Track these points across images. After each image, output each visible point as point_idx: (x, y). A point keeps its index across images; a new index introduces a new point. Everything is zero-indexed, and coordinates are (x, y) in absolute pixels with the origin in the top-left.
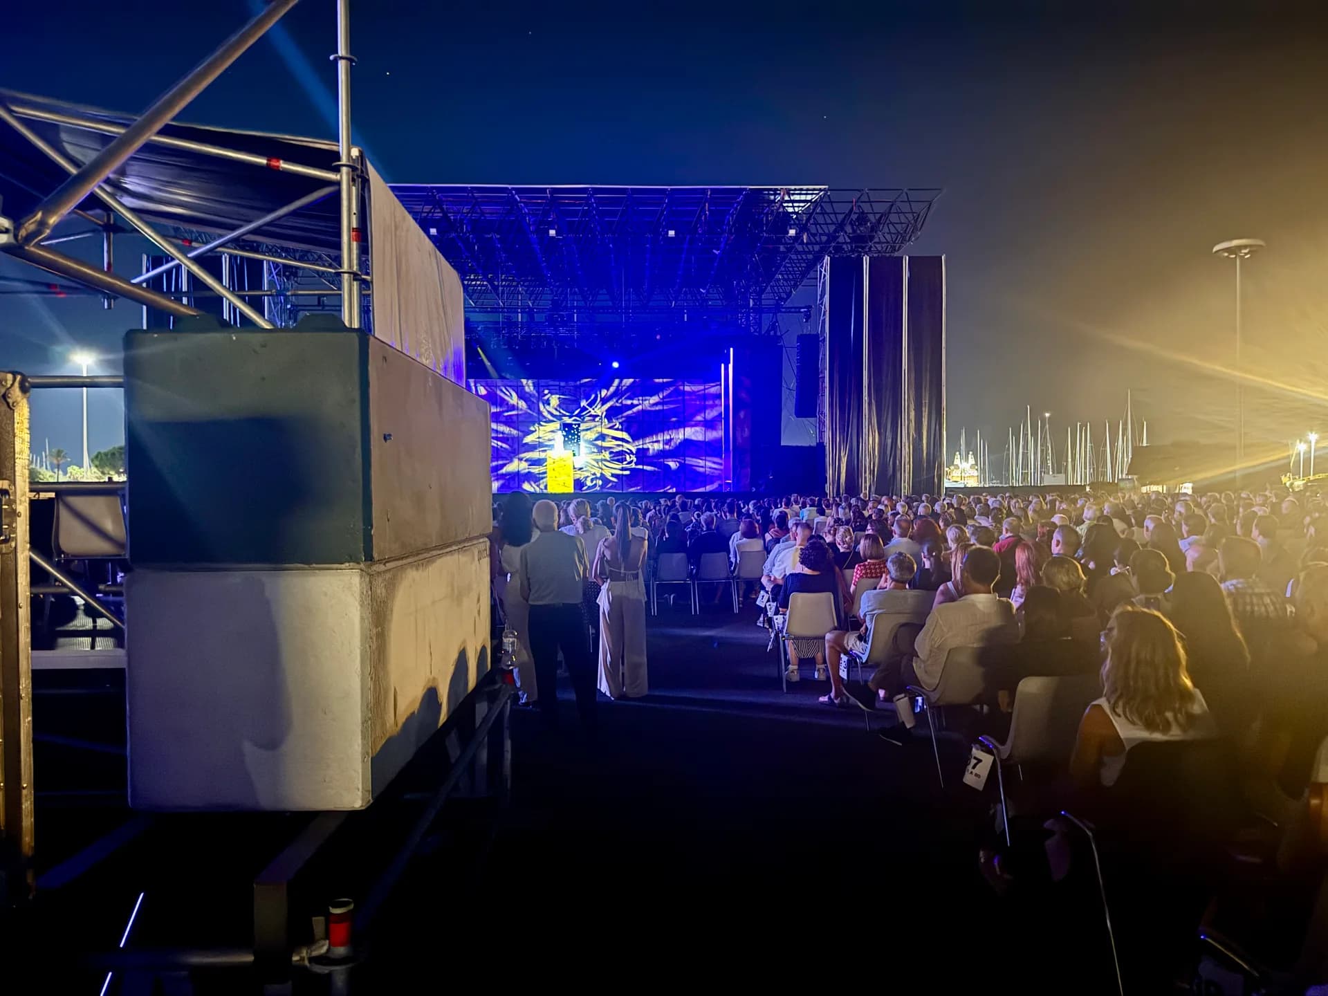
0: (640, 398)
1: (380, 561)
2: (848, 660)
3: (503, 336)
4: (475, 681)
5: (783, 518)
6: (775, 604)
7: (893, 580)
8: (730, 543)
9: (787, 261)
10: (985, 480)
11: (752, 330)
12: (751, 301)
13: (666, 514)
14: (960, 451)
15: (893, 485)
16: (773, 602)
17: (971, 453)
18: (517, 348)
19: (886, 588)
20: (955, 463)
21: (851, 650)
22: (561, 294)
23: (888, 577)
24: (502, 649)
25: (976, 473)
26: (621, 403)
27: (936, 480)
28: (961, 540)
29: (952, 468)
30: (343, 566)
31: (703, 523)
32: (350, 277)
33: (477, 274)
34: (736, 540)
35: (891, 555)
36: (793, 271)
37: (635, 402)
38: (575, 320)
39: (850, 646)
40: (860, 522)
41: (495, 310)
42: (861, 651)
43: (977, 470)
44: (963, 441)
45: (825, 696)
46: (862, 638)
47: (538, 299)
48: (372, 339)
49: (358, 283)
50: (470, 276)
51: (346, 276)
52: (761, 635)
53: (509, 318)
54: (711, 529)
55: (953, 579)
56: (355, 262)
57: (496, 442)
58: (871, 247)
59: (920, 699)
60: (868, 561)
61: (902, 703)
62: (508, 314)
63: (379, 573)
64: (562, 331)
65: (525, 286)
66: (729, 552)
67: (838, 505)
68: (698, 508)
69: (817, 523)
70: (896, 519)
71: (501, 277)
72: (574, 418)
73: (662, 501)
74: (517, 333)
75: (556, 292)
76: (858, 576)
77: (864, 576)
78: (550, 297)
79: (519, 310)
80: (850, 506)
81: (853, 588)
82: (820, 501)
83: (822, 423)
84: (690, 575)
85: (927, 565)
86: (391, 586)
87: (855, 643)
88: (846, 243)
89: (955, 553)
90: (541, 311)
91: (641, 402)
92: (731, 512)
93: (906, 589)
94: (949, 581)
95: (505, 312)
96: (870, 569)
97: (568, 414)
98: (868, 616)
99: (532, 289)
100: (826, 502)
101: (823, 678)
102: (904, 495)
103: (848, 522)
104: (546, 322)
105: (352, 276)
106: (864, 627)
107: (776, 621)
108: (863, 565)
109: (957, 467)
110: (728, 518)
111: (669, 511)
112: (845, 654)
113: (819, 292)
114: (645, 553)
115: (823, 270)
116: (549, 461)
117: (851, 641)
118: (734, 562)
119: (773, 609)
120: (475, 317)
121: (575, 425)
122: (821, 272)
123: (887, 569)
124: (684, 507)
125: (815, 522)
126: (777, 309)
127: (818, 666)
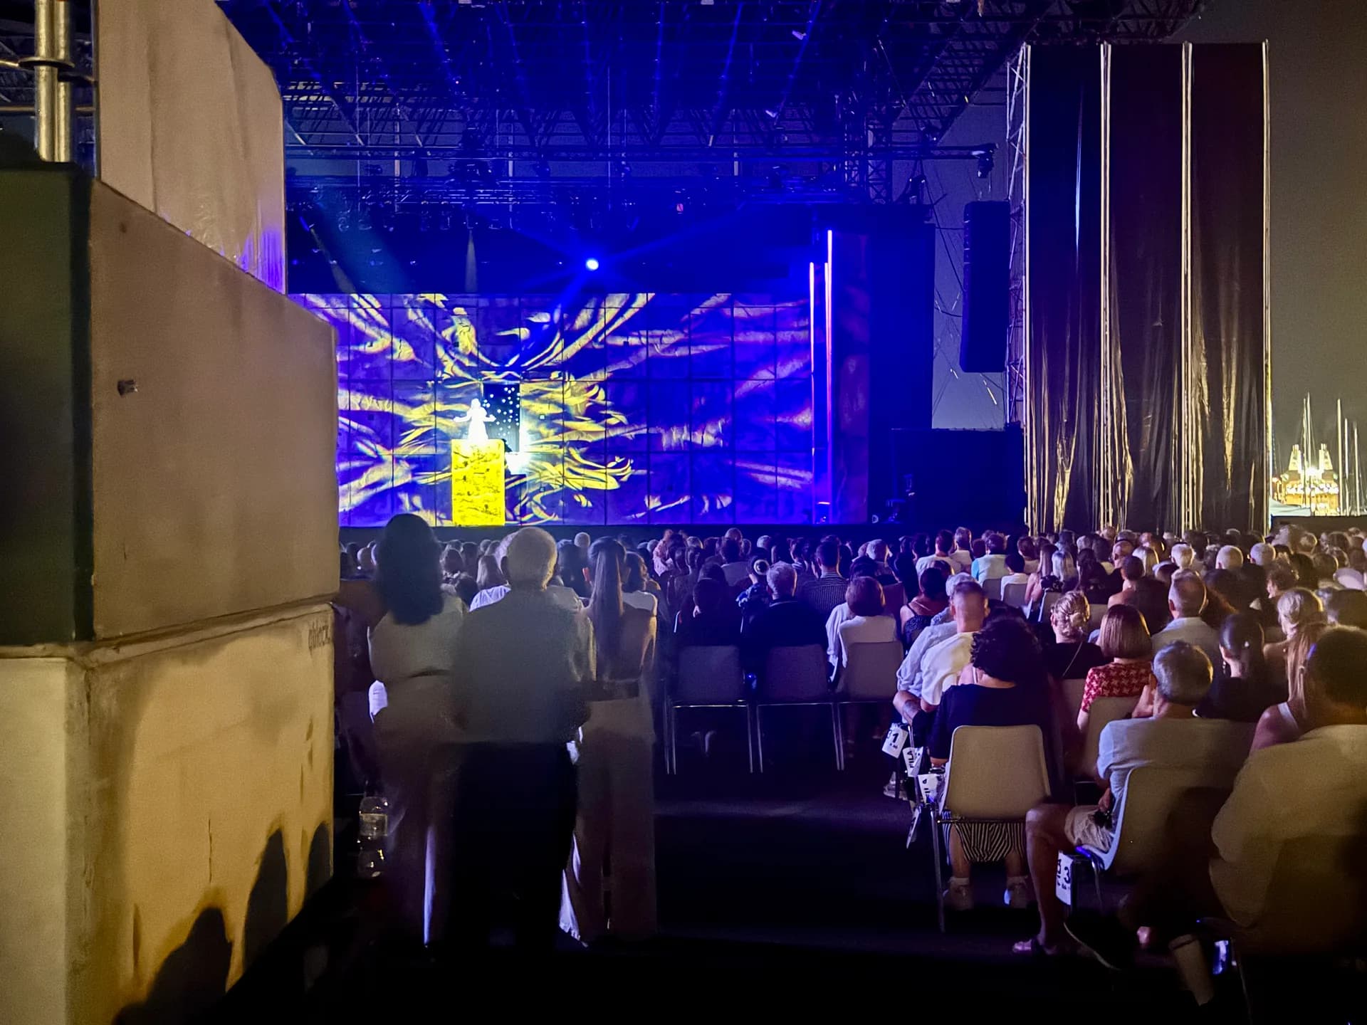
0: (643, 332)
1: (108, 642)
2: (1073, 865)
3: (364, 207)
4: (301, 900)
5: (938, 574)
6: (921, 750)
7: (1166, 698)
8: (828, 625)
9: (944, 53)
10: (1353, 503)
11: (872, 193)
12: (870, 134)
13: (697, 568)
14: (1300, 442)
15: (1164, 509)
16: (917, 746)
17: (1323, 446)
18: (392, 229)
19: (1151, 715)
20: (1291, 467)
21: (1080, 844)
22: (481, 121)
23: (1156, 694)
24: (357, 836)
25: (1334, 489)
26: (604, 342)
27: (1252, 501)
28: (1307, 618)
29: (1285, 476)
30: (30, 650)
31: (771, 584)
32: (52, 71)
33: (308, 79)
34: (839, 618)
35: (1159, 649)
36: (957, 73)
37: (633, 341)
38: (511, 174)
39: (1078, 836)
40: (1095, 585)
41: (346, 154)
42: (1102, 847)
43: (1337, 481)
44: (1306, 423)
45: (1025, 940)
46: (1104, 820)
47: (436, 129)
48: (96, 186)
49: (68, 84)
50: (297, 85)
51: (43, 71)
52: (892, 817)
53: (374, 169)
54: (789, 597)
55: (1290, 699)
56: (62, 42)
57: (347, 421)
58: (1116, 25)
59: (1222, 946)
60: (1116, 660)
61: (1187, 953)
62: (375, 162)
63: (106, 667)
64: (484, 197)
65: (409, 105)
66: (825, 645)
67: (1051, 550)
68: (763, 553)
69: (1008, 586)
70: (1174, 576)
71: (360, 86)
72: (506, 373)
73: (689, 541)
74: (392, 199)
75: (472, 115)
76: (1093, 692)
77: (1106, 693)
78: (458, 127)
79: (396, 154)
80: (1072, 550)
81: (1082, 717)
82: (1012, 542)
83: (1015, 383)
84: (746, 692)
85: (1235, 672)
86: (132, 695)
87: (1089, 829)
88: (1063, 17)
89: (1293, 645)
90: (440, 153)
91: (644, 340)
92: (830, 564)
93: (1194, 716)
94: (1283, 702)
95: (367, 157)
96: (1119, 677)
97: (495, 365)
98: (1114, 773)
99: (422, 110)
100: (1025, 543)
101: (1022, 903)
102: (1187, 530)
103: (1071, 584)
104: (448, 177)
105: (56, 70)
106: (1106, 796)
107: (922, 786)
108: (1104, 671)
109: (1295, 476)
110: (824, 574)
111: (701, 562)
112: (1065, 854)
113: (1009, 116)
114: (652, 640)
115: (1017, 73)
116: (456, 461)
117: (1080, 826)
118: (835, 665)
119: (917, 762)
120: (307, 168)
121: (510, 387)
122: (1013, 75)
123: (1154, 676)
124: (732, 552)
125: (1003, 586)
126: (924, 150)
127: (1011, 880)
